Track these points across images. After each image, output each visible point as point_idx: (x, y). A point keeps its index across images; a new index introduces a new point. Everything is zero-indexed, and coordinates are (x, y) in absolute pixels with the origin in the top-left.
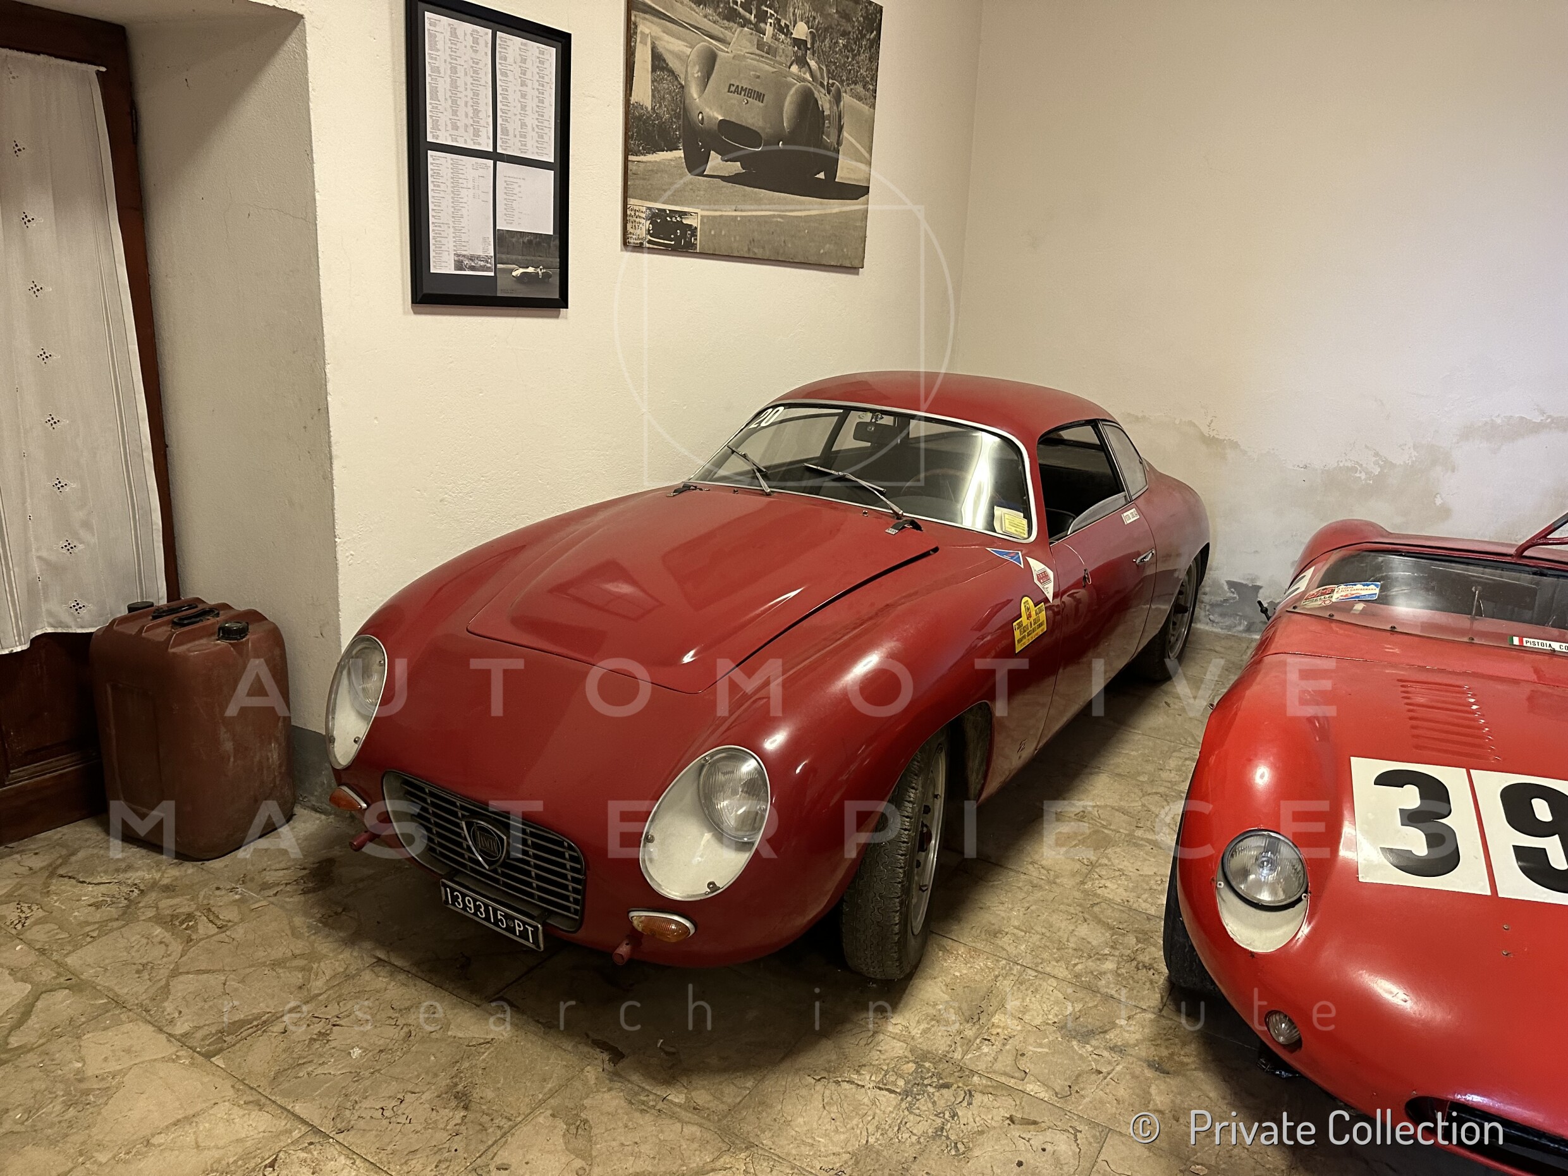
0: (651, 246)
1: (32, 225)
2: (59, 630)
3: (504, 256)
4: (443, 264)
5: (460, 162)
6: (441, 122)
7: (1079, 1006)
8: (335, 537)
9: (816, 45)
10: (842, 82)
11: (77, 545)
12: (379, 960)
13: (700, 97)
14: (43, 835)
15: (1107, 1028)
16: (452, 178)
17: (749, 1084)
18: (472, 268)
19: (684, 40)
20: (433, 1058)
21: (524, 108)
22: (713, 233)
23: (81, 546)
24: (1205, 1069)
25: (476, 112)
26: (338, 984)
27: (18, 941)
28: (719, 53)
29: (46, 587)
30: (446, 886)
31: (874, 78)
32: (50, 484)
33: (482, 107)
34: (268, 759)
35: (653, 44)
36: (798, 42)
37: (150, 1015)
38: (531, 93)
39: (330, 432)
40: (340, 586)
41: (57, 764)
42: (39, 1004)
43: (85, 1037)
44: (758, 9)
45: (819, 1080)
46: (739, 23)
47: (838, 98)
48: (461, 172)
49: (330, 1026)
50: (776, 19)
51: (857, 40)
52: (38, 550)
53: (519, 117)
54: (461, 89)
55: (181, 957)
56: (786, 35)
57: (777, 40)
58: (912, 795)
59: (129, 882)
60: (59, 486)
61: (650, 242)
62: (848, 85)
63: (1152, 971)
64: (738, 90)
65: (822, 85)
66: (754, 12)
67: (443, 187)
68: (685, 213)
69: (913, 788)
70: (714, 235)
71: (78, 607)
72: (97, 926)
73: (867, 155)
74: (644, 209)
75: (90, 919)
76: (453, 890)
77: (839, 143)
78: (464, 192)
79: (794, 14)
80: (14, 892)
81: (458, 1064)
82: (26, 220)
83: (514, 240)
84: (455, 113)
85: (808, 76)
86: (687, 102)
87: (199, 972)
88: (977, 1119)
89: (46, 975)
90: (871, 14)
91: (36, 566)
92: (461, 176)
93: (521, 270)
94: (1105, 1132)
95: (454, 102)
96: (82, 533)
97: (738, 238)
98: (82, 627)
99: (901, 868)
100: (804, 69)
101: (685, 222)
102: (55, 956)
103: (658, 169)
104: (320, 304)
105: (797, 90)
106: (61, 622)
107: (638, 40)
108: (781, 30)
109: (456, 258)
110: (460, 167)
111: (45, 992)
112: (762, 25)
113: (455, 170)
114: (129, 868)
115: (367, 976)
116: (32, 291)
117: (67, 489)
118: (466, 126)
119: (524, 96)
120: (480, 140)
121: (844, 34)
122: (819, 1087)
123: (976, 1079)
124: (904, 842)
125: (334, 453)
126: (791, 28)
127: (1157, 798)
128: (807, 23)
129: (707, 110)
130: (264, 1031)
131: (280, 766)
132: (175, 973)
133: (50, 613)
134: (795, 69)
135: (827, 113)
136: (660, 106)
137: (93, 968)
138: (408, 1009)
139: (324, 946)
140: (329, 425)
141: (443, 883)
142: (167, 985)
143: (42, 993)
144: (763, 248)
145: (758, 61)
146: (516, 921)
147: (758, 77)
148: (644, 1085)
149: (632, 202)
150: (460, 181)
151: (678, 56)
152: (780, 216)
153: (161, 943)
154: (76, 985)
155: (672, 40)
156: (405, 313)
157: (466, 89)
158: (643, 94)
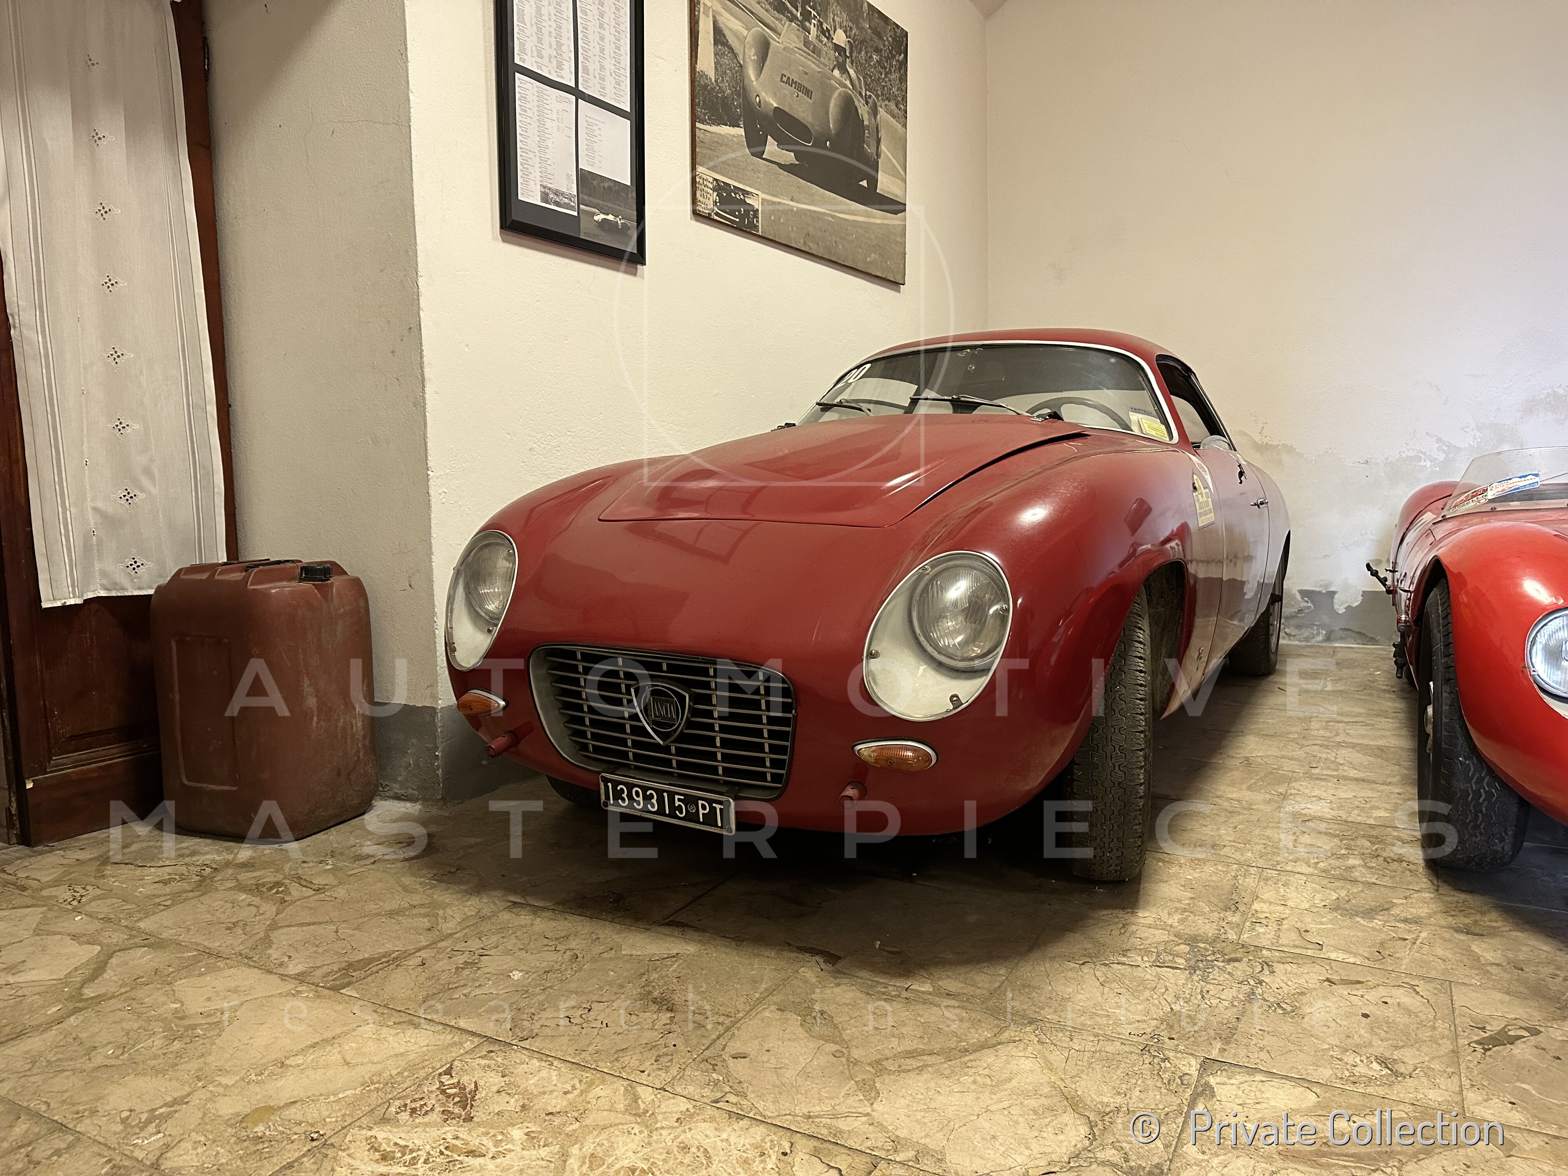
0: (719, 219)
1: (104, 142)
2: (114, 594)
3: (586, 197)
4: (531, 193)
5: (545, 92)
6: (528, 46)
7: (1343, 893)
8: (428, 469)
9: (854, 55)
10: (877, 96)
11: (138, 493)
12: (515, 903)
13: (757, 80)
14: (85, 836)
15: (1386, 906)
16: (538, 106)
17: (1003, 971)
18: (557, 204)
19: (741, 21)
20: (612, 973)
21: (602, 50)
22: (773, 218)
23: (142, 496)
24: (1522, 930)
25: (559, 45)
26: (473, 925)
27: (76, 914)
28: (772, 41)
29: (100, 543)
30: (606, 781)
31: (905, 99)
32: (110, 426)
33: (564, 41)
34: (352, 727)
35: (714, 17)
36: (837, 48)
37: (254, 961)
38: (609, 38)
39: (422, 351)
40: (432, 525)
41: (104, 753)
42: (114, 961)
43: (179, 982)
44: (803, 8)
45: (1083, 964)
46: (787, 17)
47: (874, 112)
48: (545, 101)
49: (476, 957)
50: (819, 21)
51: (888, 59)
52: (93, 500)
53: (597, 58)
54: (545, 18)
55: (277, 914)
56: (828, 39)
57: (822, 42)
58: (1141, 636)
59: (198, 863)
60: (120, 427)
61: (717, 214)
62: (883, 100)
63: (1404, 864)
64: (790, 82)
65: (861, 94)
66: (800, 9)
67: (529, 113)
68: (748, 193)
69: (1140, 629)
70: (774, 221)
71: (135, 566)
72: (168, 897)
73: (902, 172)
74: (711, 180)
75: (159, 892)
76: (616, 783)
77: (878, 155)
78: (549, 123)
79: (833, 20)
80: (64, 877)
81: (646, 976)
82: (96, 138)
83: (595, 183)
84: (540, 40)
85: (848, 83)
86: (746, 82)
87: (302, 925)
88: (1290, 983)
89: (117, 937)
90: (899, 37)
91: (92, 519)
92: (546, 106)
93: (602, 216)
94: (1447, 985)
95: (539, 29)
96: (145, 482)
97: (795, 229)
98: (139, 589)
99: (1142, 714)
100: (844, 76)
101: (748, 201)
102: (124, 922)
103: (722, 143)
104: (413, 212)
105: (840, 94)
106: (116, 584)
107: (702, 10)
108: (823, 32)
109: (543, 190)
110: (545, 97)
111: (119, 951)
112: (807, 24)
113: (540, 96)
114: (194, 853)
115: (506, 916)
116: (99, 214)
117: (128, 429)
118: (550, 57)
119: (602, 38)
120: (563, 73)
121: (878, 50)
122: (1085, 969)
123: (1264, 952)
124: (1141, 685)
125: (427, 375)
126: (832, 32)
127: (1317, 747)
128: (845, 32)
129: (763, 94)
130: (397, 965)
131: (364, 737)
132: (274, 926)
133: (104, 574)
134: (836, 73)
135: (866, 123)
136: (723, 80)
137: (172, 929)
138: (566, 937)
139: (444, 896)
140: (421, 343)
141: (602, 777)
142: (267, 936)
143: (115, 952)
144: (818, 244)
145: (805, 57)
146: (700, 802)
147: (806, 73)
148: (876, 979)
149: (700, 169)
150: (546, 111)
151: (736, 34)
152: (832, 216)
153: (249, 905)
154: (153, 942)
155: (731, 18)
156: (494, 238)
157: (550, 19)
158: (707, 63)
